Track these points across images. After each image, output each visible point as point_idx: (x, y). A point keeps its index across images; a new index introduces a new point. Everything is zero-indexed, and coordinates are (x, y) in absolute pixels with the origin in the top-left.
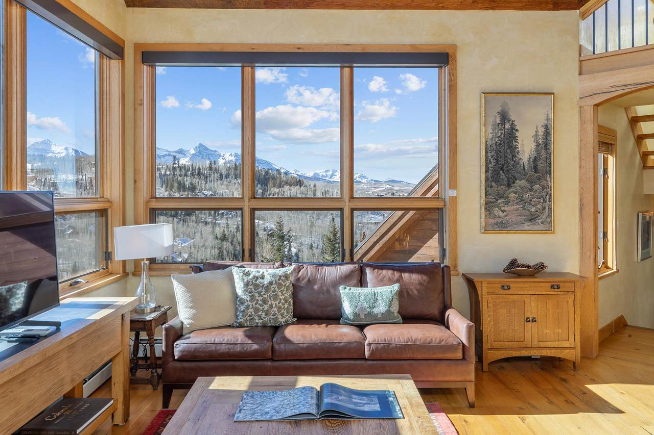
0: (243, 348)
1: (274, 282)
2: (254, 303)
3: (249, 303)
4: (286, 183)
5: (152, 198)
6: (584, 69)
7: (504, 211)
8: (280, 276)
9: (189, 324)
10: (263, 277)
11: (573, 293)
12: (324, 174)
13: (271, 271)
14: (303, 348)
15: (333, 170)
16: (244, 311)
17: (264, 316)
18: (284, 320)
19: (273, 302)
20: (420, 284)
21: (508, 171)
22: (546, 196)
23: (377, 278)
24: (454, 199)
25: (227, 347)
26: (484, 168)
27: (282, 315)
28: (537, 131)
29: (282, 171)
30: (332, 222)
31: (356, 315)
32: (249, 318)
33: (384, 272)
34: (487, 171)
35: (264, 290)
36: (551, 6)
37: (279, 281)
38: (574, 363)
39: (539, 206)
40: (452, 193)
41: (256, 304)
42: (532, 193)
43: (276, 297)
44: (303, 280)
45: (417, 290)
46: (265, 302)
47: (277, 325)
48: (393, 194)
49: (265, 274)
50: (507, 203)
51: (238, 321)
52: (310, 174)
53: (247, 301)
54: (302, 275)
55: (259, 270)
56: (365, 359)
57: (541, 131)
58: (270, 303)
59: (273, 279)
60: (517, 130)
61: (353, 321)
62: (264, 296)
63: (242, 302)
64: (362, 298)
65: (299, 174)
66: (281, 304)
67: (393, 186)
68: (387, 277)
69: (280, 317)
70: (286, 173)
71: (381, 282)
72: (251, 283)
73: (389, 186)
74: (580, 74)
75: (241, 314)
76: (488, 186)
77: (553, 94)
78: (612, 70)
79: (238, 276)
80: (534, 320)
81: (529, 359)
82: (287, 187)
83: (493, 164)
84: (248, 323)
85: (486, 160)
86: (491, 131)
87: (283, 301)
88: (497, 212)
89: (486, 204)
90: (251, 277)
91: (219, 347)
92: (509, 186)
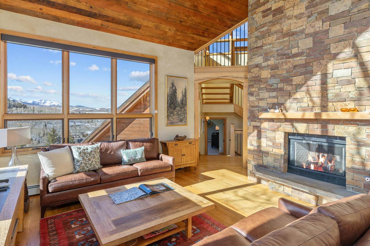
0: (87, 181)
1: (93, 151)
2: (84, 161)
3: (82, 161)
4: (14, 106)
5: (5, 114)
6: (196, 71)
7: (172, 118)
8: (95, 148)
9: (52, 175)
10: (87, 149)
11: (195, 145)
12: (40, 102)
13: (90, 146)
14: (114, 176)
15: (45, 100)
16: (80, 165)
17: (89, 166)
18: (98, 167)
19: (93, 160)
20: (150, 146)
21: (174, 104)
22: (185, 113)
23: (134, 145)
24: (156, 114)
25: (79, 181)
26: (166, 103)
27: (97, 165)
28: (183, 91)
29: (11, 99)
30: (45, 126)
31: (129, 160)
32: (82, 168)
33: (137, 143)
34: (167, 104)
35: (88, 155)
36: (187, 48)
37: (94, 150)
38: (195, 167)
39: (183, 116)
40: (156, 112)
41: (85, 161)
42: (181, 112)
43: (94, 157)
44: (103, 149)
45: (149, 148)
46: (89, 160)
47: (95, 169)
48: (80, 112)
49: (88, 148)
50: (174, 115)
51: (77, 170)
52: (31, 102)
53: (81, 160)
54: (103, 147)
55: (85, 146)
56: (139, 176)
57: (184, 90)
58: (92, 160)
59: (92, 150)
60: (177, 90)
61: (128, 163)
62: (89, 157)
63: (78, 161)
64: (131, 154)
65: (23, 101)
66: (96, 160)
67: (79, 109)
68: (138, 144)
69: (96, 166)
70: (14, 101)
71: (136, 147)
72: (82, 152)
73: (77, 109)
74: (194, 73)
75: (78, 167)
76: (168, 109)
77: (187, 78)
78: (204, 72)
79: (75, 150)
80: (184, 155)
81: (180, 169)
82: (14, 109)
83: (170, 101)
84: (82, 170)
85: (167, 100)
86: (168, 89)
87: (97, 159)
88: (170, 118)
89: (167, 116)
90: (82, 149)
91: (74, 182)
92: (174, 109)
